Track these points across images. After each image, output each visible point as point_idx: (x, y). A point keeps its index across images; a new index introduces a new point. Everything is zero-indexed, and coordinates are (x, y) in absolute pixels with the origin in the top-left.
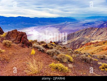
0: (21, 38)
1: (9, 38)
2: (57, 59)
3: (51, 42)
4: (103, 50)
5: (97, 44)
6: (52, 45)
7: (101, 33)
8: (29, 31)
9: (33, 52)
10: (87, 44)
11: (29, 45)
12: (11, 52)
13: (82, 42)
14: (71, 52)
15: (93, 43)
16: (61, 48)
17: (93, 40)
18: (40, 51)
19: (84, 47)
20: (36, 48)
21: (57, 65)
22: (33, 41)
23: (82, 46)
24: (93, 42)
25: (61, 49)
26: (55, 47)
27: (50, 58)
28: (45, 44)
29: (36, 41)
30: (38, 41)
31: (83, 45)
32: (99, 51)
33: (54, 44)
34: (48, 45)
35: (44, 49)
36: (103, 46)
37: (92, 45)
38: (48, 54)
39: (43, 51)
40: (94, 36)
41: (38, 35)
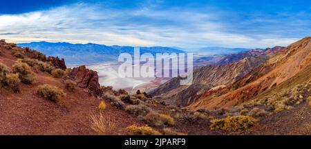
0: (90, 80)
1: (74, 78)
2: (143, 120)
3: (138, 92)
4: (229, 100)
5: (220, 92)
6: (140, 98)
7: (224, 74)
8: (102, 70)
9: (103, 105)
10: (205, 95)
11: (98, 94)
12: (73, 99)
13: (197, 91)
14: (174, 110)
15: (215, 91)
16: (157, 103)
17: (214, 86)
18: (115, 105)
19: (201, 101)
20: (108, 100)
21: (140, 128)
22: (105, 88)
23: (197, 99)
24: (214, 89)
25: (155, 105)
26: (145, 101)
27: (131, 118)
28: (126, 96)
29: (110, 88)
30: (113, 89)
31: (199, 96)
32: (224, 102)
33: (143, 96)
34: (131, 97)
35: (123, 103)
36: (229, 93)
37: (213, 96)
38: (129, 112)
39: (120, 107)
40: (215, 80)
41: (116, 77)
